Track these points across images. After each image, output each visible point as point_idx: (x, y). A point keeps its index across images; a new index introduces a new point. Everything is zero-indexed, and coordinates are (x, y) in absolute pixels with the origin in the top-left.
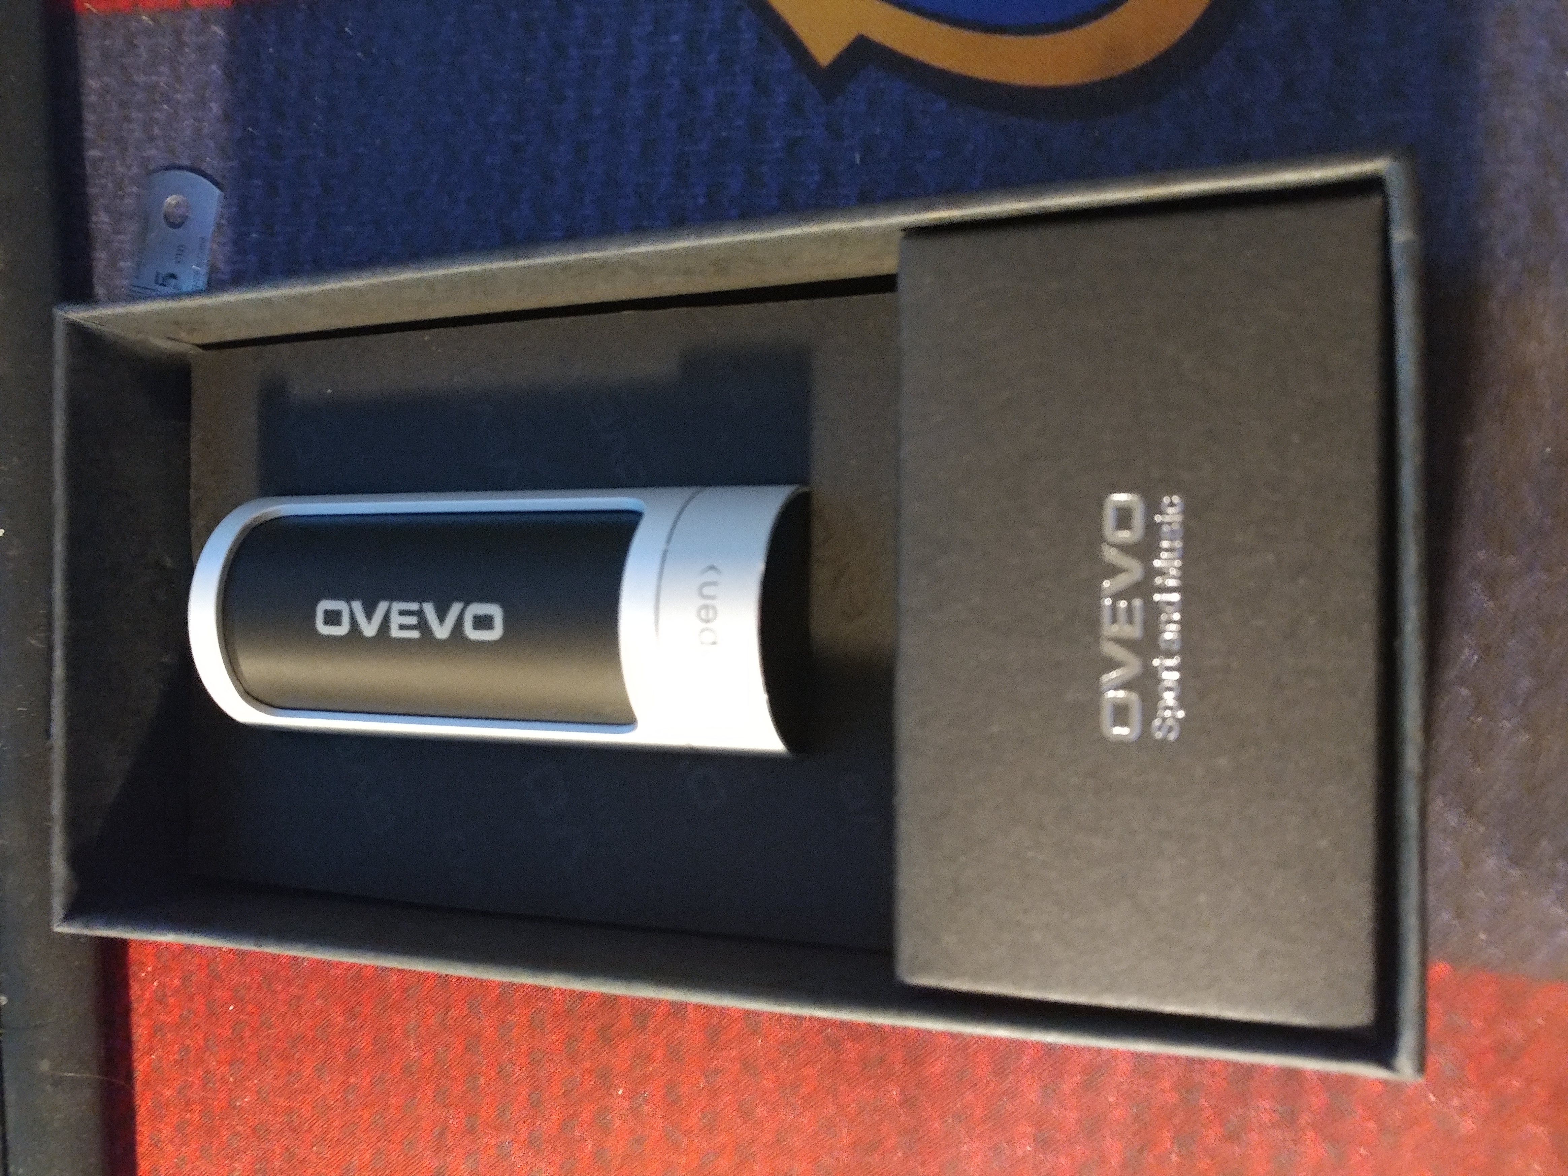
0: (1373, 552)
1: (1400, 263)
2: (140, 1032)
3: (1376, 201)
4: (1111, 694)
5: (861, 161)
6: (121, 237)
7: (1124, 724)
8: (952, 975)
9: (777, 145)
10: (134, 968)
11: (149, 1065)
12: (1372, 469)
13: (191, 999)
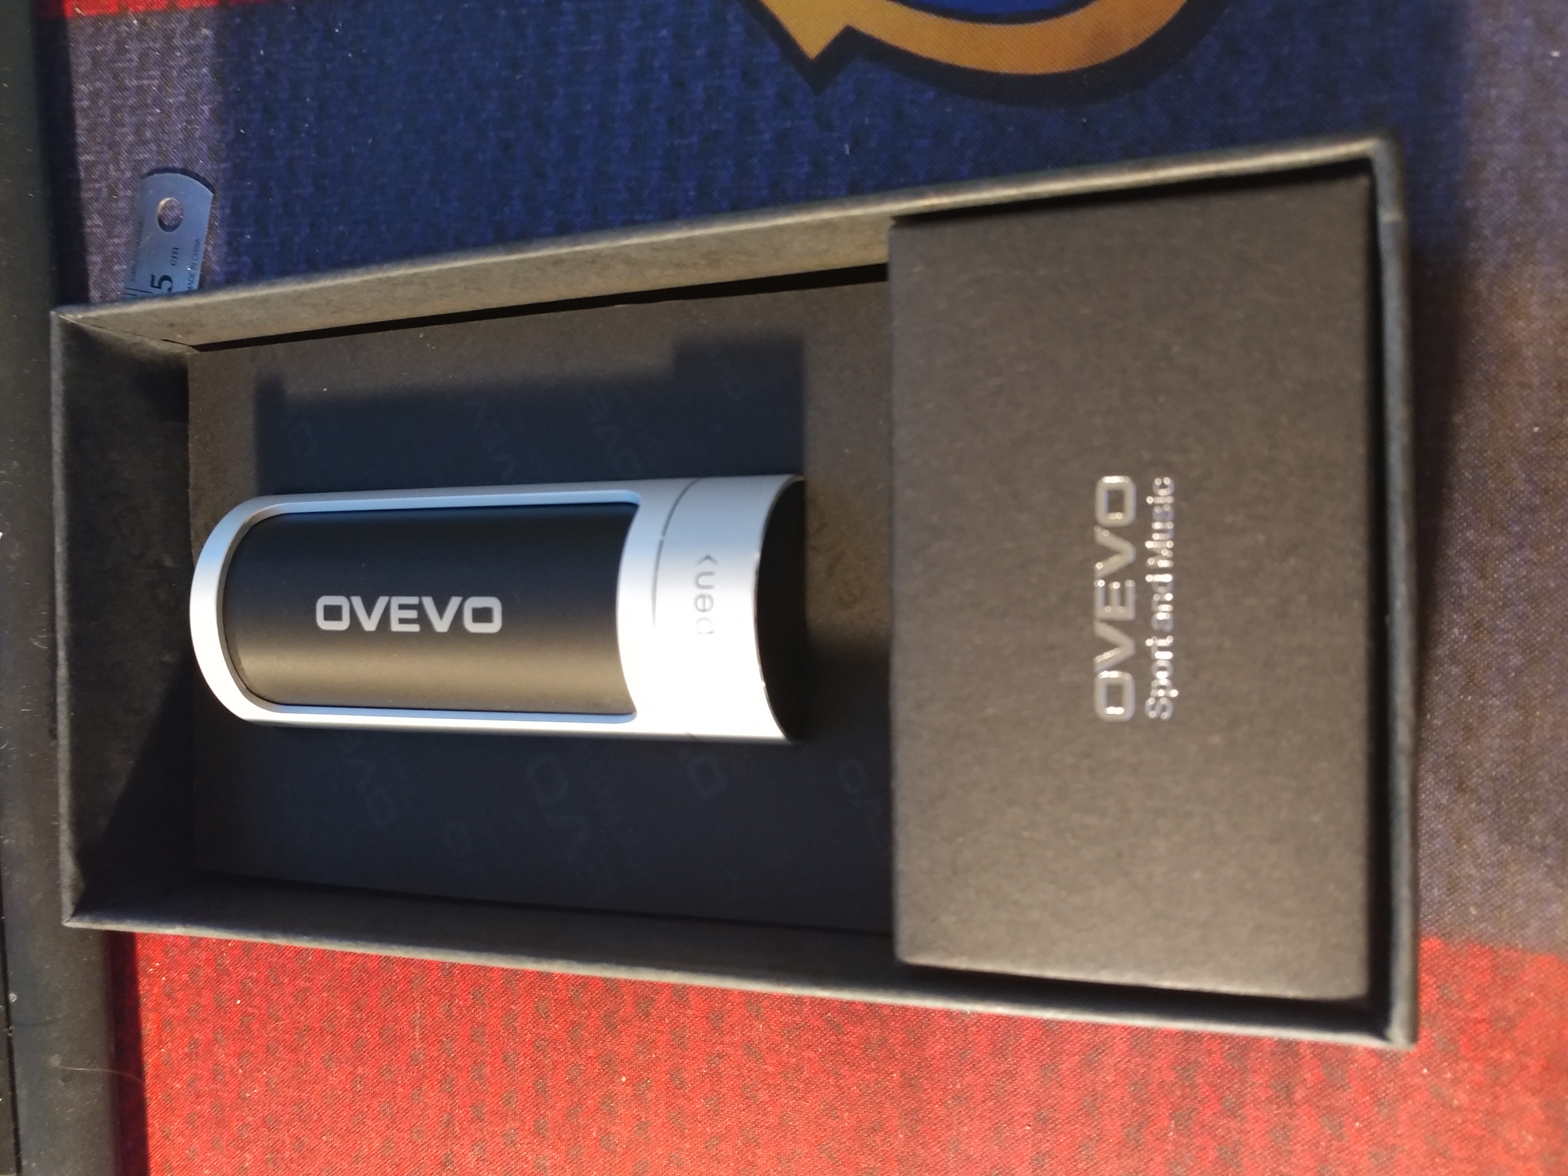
0: (1362, 531)
1: (1388, 244)
2: (148, 1028)
3: (1363, 182)
4: (1105, 674)
5: (850, 151)
6: (116, 241)
7: (1118, 704)
8: (951, 955)
9: (767, 136)
10: (142, 964)
11: (158, 1059)
12: (1360, 449)
13: (199, 994)
